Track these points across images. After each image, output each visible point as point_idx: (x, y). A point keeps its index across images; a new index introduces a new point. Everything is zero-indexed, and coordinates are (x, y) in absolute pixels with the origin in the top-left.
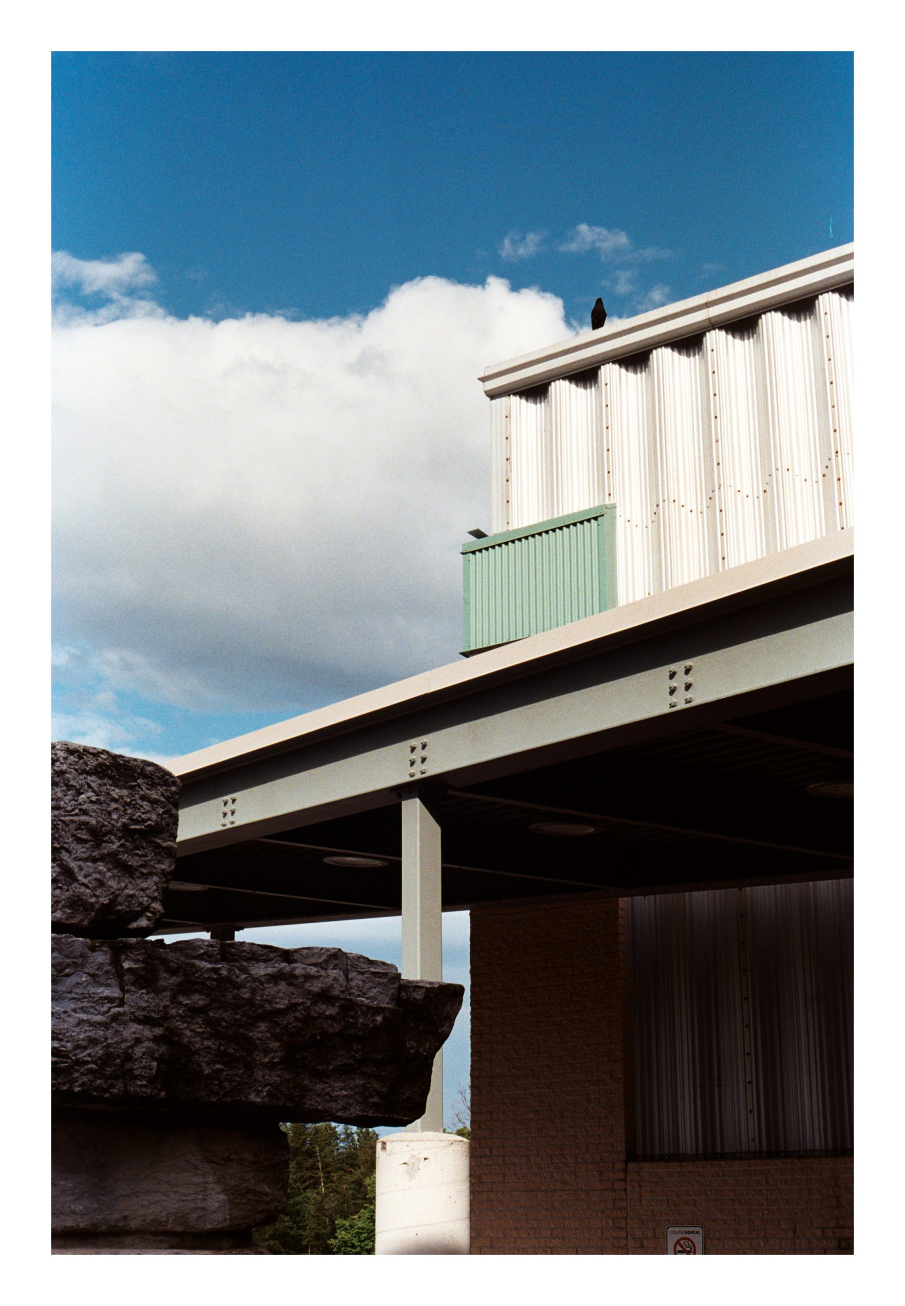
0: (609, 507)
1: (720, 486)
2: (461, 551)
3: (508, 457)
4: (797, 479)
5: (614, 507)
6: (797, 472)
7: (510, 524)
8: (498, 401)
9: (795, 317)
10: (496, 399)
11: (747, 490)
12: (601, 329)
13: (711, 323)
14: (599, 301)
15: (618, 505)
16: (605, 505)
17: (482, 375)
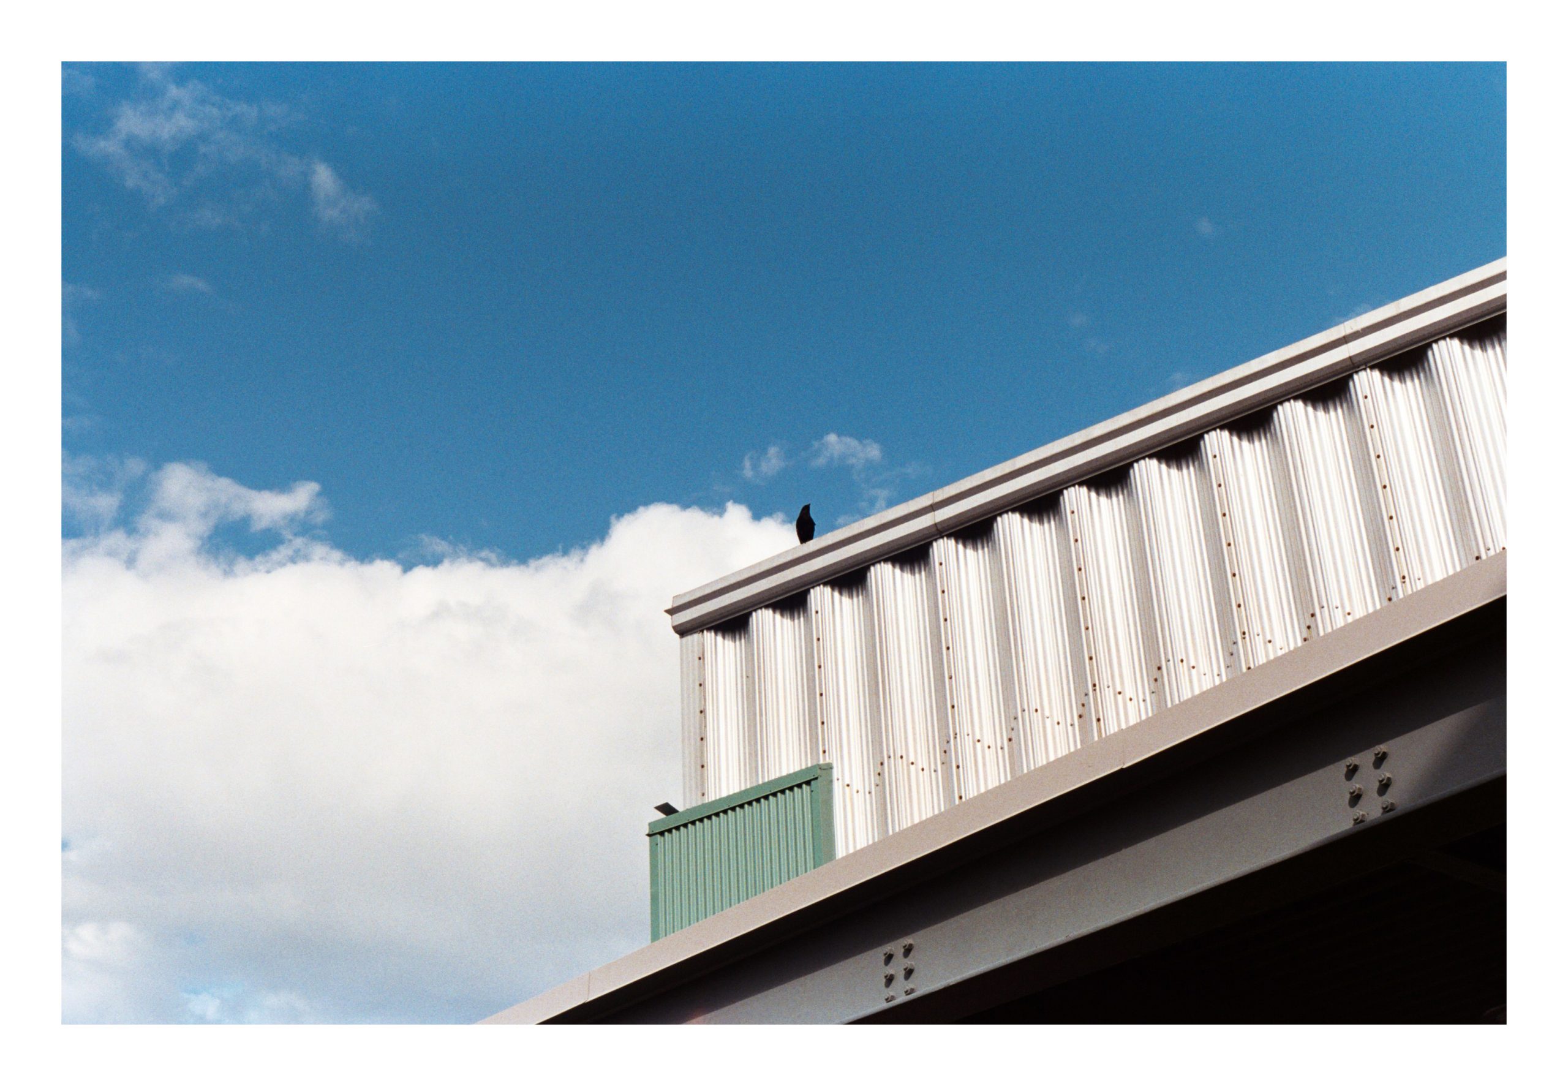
0: (825, 767)
1: (956, 734)
2: (647, 832)
3: (702, 709)
4: (1048, 722)
5: (829, 767)
6: (1047, 713)
7: (706, 796)
8: (689, 639)
9: (1037, 520)
10: (687, 635)
11: (988, 739)
12: (811, 543)
13: (937, 530)
14: (806, 509)
15: (835, 765)
16: (818, 765)
17: (669, 607)
